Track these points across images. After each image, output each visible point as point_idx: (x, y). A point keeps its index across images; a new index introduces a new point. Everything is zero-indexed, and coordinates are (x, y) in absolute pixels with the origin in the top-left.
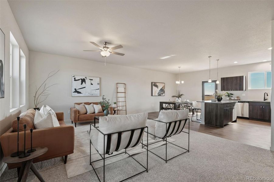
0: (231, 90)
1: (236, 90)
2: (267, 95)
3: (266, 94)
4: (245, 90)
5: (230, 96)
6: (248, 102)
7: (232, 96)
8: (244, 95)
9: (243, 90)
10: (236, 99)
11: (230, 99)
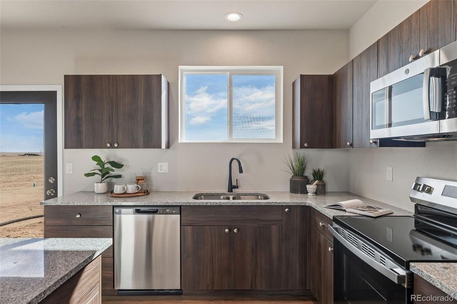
0: (112, 147)
1: (134, 145)
2: (241, 171)
3: (235, 163)
4: (168, 147)
5: (112, 173)
6: (180, 209)
7: (117, 172)
8: (163, 168)
9: (160, 147)
10: (131, 188)
11: (110, 191)
